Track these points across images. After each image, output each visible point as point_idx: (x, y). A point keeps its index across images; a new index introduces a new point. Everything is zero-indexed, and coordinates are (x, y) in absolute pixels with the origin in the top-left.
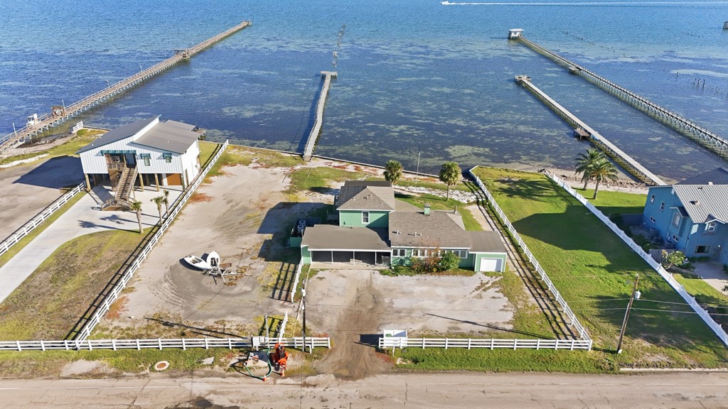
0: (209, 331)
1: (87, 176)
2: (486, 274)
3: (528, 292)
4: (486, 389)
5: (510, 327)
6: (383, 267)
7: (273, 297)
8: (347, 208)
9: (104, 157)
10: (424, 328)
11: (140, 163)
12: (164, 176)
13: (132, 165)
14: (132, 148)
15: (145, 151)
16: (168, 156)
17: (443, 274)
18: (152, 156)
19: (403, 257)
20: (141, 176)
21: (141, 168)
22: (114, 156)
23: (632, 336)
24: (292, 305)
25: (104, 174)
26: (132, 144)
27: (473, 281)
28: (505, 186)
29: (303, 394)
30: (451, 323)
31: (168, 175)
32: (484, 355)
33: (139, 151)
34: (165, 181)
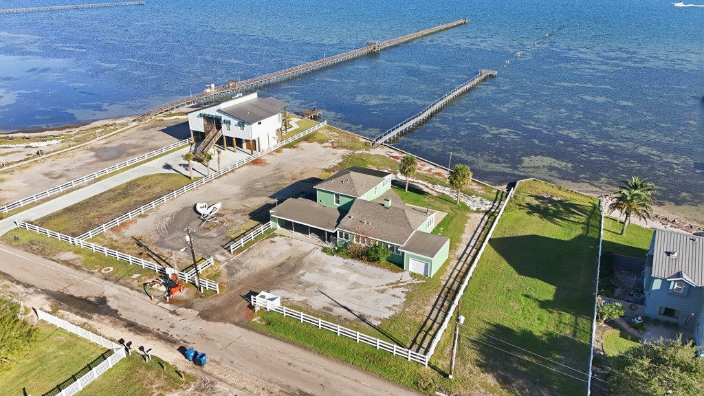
0: (159, 257)
1: (192, 132)
2: (413, 275)
3: (433, 301)
4: (295, 363)
5: (376, 323)
6: (330, 245)
7: (223, 247)
8: (322, 187)
9: (202, 119)
10: (304, 302)
11: (224, 126)
12: (244, 141)
13: (219, 127)
14: (219, 115)
15: (228, 118)
16: (241, 124)
17: (372, 265)
18: (231, 123)
19: (347, 241)
20: (224, 138)
21: (225, 132)
22: (209, 119)
23: (486, 369)
24: (230, 255)
25: (201, 132)
26: (219, 111)
27: (393, 277)
28: (535, 202)
29: (164, 317)
30: (332, 304)
31: (247, 141)
32: (327, 337)
33: (224, 118)
34: (244, 145)
